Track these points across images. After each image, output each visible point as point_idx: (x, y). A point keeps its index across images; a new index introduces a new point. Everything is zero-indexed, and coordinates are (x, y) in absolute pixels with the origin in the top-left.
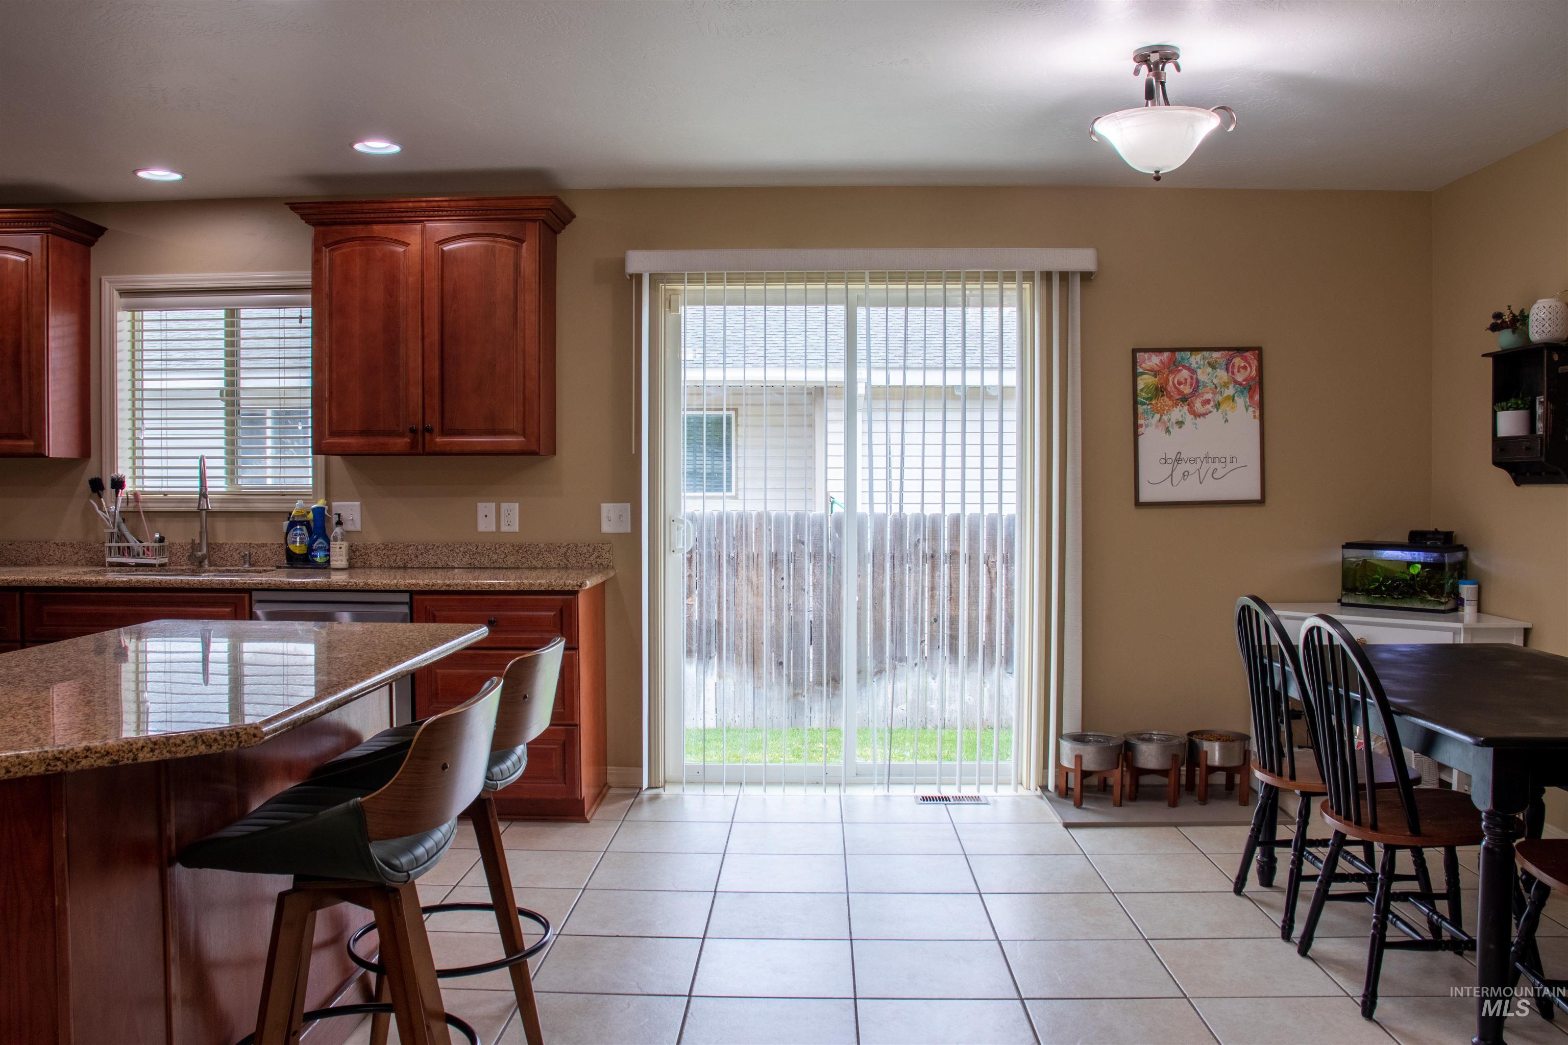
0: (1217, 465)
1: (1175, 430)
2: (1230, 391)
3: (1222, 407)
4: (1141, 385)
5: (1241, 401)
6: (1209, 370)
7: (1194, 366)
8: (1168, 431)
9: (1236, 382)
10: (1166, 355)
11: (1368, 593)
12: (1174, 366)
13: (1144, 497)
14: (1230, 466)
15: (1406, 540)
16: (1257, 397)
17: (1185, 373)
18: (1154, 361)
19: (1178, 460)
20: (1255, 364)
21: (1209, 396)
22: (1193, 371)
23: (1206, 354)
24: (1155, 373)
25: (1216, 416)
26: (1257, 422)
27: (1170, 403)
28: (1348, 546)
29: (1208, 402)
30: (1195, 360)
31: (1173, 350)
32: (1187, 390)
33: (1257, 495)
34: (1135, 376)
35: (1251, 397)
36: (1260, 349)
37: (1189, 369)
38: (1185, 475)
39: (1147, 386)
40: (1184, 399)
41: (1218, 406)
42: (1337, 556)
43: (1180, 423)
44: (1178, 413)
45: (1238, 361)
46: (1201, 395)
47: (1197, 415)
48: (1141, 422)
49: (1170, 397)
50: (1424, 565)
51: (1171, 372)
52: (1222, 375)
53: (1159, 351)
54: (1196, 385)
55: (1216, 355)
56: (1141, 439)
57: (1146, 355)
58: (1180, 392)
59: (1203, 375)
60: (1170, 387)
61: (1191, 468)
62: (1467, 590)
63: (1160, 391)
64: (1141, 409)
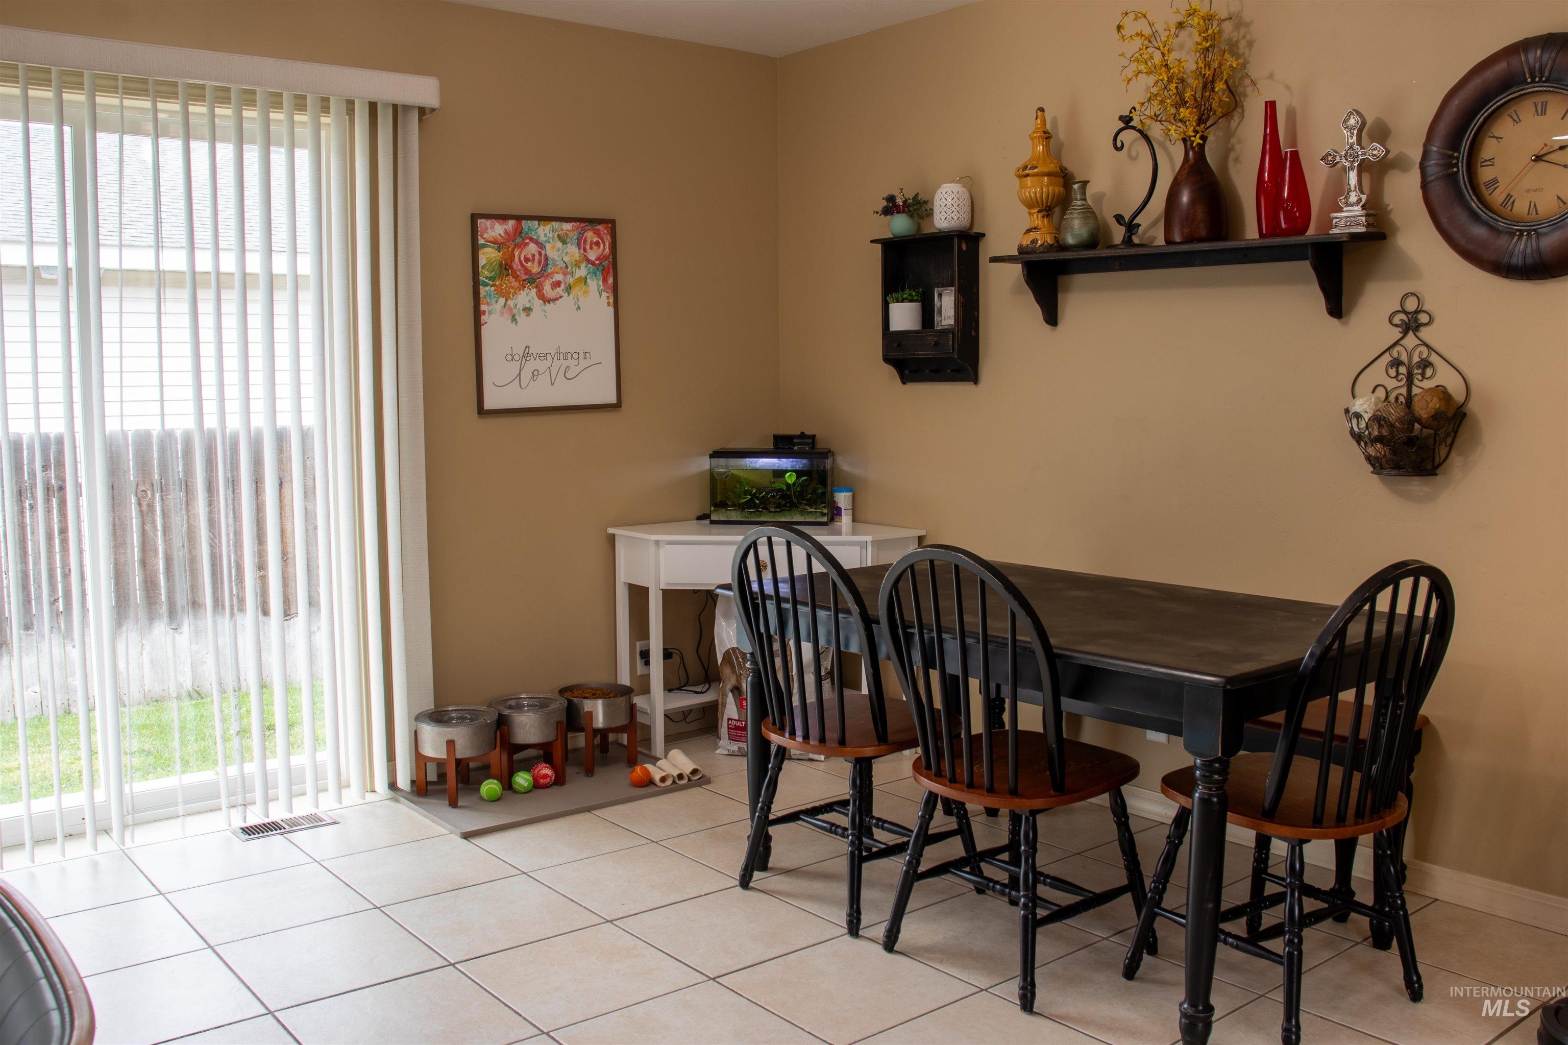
0: (571, 363)
1: (522, 318)
2: (582, 272)
3: (574, 292)
4: (482, 261)
5: (595, 284)
6: (559, 244)
7: (542, 239)
8: (514, 319)
9: (588, 261)
10: (511, 223)
11: (742, 507)
12: (518, 238)
13: (488, 405)
14: (584, 363)
15: (770, 446)
16: (611, 280)
17: (532, 248)
18: (497, 230)
19: (526, 356)
20: (608, 240)
21: (558, 277)
22: (541, 246)
23: (556, 225)
24: (499, 245)
25: (567, 301)
26: (611, 309)
27: (516, 284)
28: (716, 455)
29: (557, 284)
30: (544, 231)
31: (519, 218)
32: (535, 268)
33: (612, 399)
34: (475, 248)
35: (605, 280)
36: (613, 222)
37: (537, 242)
38: (535, 374)
39: (489, 261)
40: (533, 281)
41: (569, 289)
42: (705, 464)
43: (528, 310)
44: (526, 297)
45: (590, 235)
46: (550, 275)
47: (546, 300)
48: (483, 307)
49: (516, 277)
50: (799, 473)
51: (517, 246)
52: (573, 251)
53: (503, 218)
54: (545, 262)
55: (567, 226)
56: (484, 330)
57: (488, 223)
58: (527, 272)
59: (554, 251)
60: (516, 265)
61: (542, 365)
62: (843, 499)
63: (505, 268)
64: (483, 291)
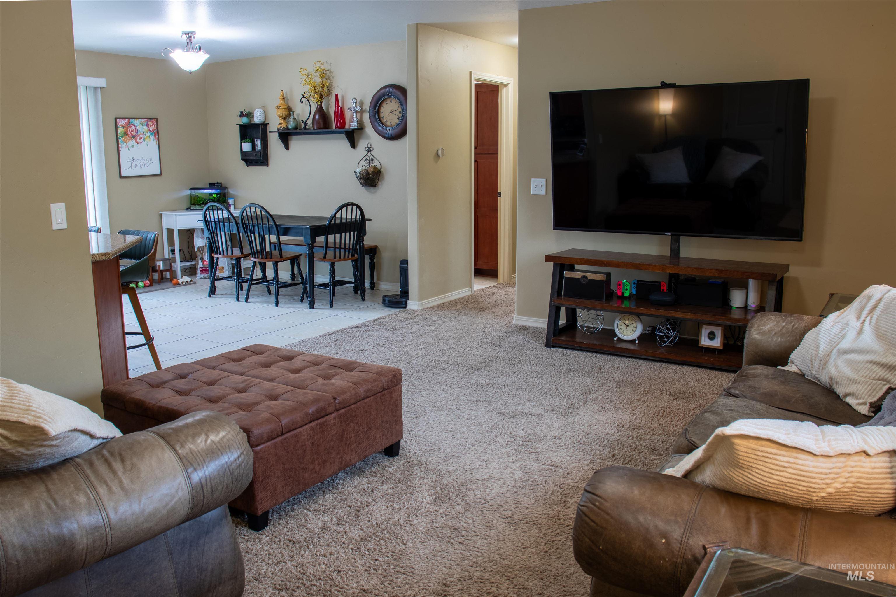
0: (146, 162)
1: (131, 148)
2: (148, 134)
3: (146, 140)
4: (119, 132)
5: (152, 138)
6: (141, 126)
7: (136, 124)
8: (129, 149)
9: (150, 131)
10: (127, 120)
11: (200, 205)
12: (129, 124)
13: (123, 175)
14: (150, 162)
15: (208, 186)
16: (157, 137)
17: (133, 127)
18: (122, 122)
19: (133, 160)
20: (155, 124)
21: (141, 136)
22: (136, 127)
23: (140, 120)
24: (123, 127)
25: (144, 143)
26: (157, 145)
27: (129, 138)
28: (191, 189)
29: (141, 138)
30: (136, 122)
31: (129, 118)
32: (134, 134)
33: (159, 173)
34: (117, 128)
35: (155, 137)
36: (157, 119)
37: (134, 126)
38: (136, 166)
39: (121, 132)
40: (133, 137)
41: (144, 139)
42: (188, 192)
43: (133, 146)
44: (132, 142)
45: (150, 123)
46: (139, 136)
47: (139, 143)
48: (120, 146)
49: (129, 136)
50: (217, 194)
51: (129, 127)
52: (145, 128)
53: (124, 118)
54: (137, 132)
55: (143, 120)
56: (120, 152)
57: (120, 120)
58: (132, 134)
59: (139, 128)
60: (129, 133)
61: (138, 163)
62: (231, 202)
63: (126, 134)
64: (120, 141)
